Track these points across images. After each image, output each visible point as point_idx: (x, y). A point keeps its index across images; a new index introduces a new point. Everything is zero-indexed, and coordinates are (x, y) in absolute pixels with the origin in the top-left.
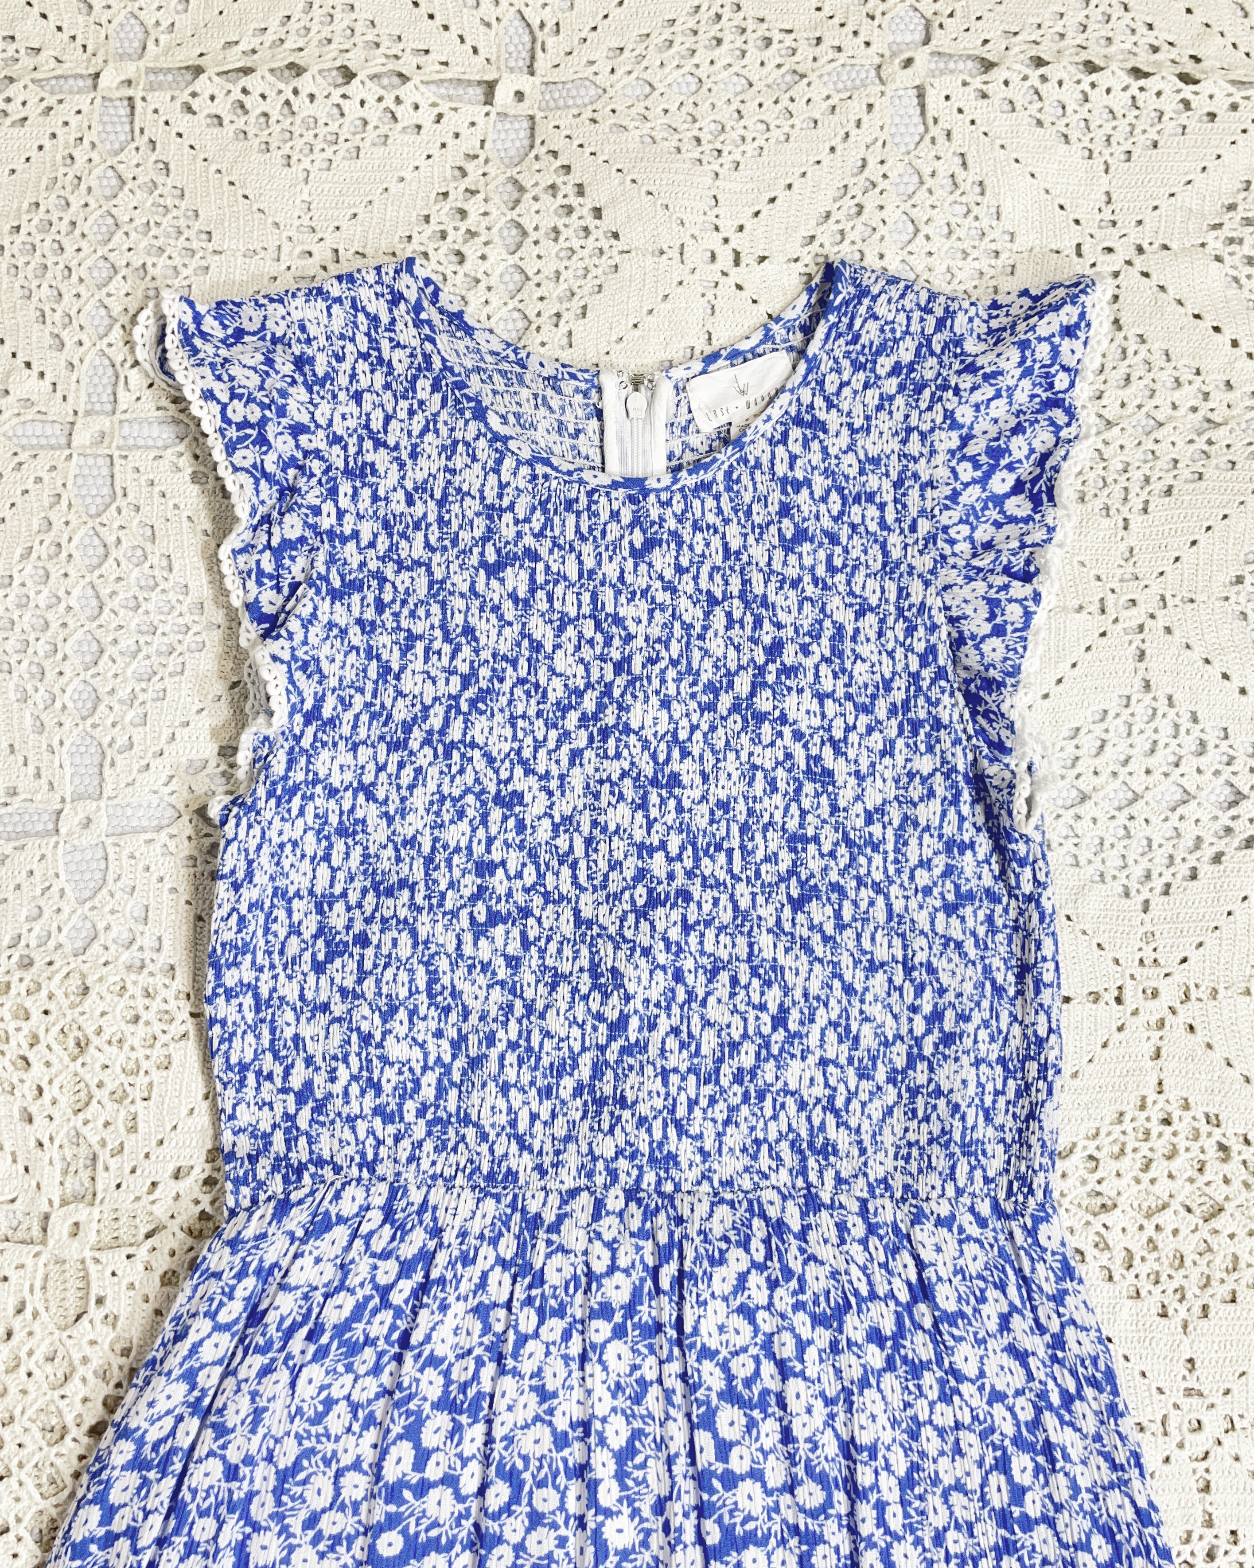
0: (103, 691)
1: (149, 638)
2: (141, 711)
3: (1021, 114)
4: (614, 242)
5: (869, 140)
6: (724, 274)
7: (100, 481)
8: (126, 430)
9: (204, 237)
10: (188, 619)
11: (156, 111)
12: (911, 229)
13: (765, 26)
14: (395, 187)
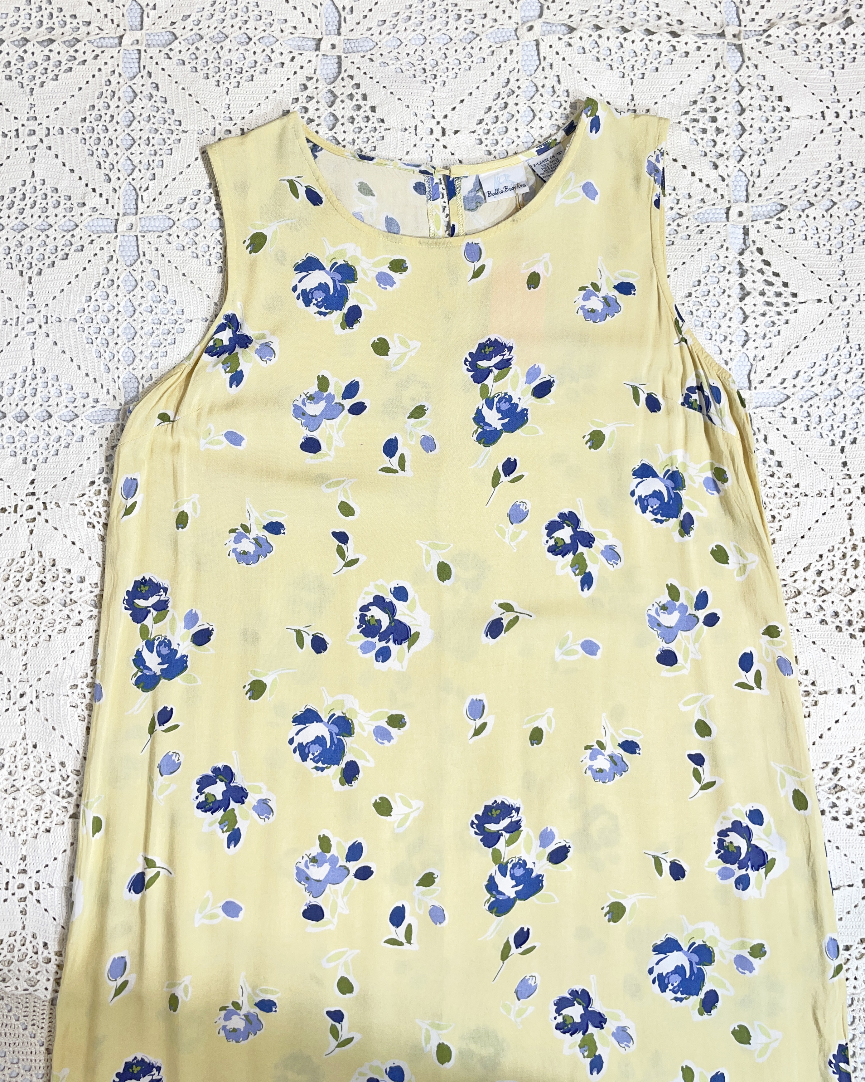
0: (137, 352)
1: (158, 326)
2: (156, 362)
3: (588, 54)
4: (381, 124)
5: (511, 69)
6: (437, 140)
7: (131, 249)
8: (143, 223)
9: (178, 123)
10: (176, 317)
11: (151, 57)
12: (532, 114)
13: (457, 8)
14: (272, 96)
